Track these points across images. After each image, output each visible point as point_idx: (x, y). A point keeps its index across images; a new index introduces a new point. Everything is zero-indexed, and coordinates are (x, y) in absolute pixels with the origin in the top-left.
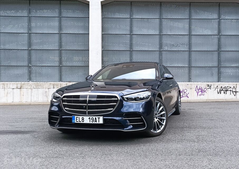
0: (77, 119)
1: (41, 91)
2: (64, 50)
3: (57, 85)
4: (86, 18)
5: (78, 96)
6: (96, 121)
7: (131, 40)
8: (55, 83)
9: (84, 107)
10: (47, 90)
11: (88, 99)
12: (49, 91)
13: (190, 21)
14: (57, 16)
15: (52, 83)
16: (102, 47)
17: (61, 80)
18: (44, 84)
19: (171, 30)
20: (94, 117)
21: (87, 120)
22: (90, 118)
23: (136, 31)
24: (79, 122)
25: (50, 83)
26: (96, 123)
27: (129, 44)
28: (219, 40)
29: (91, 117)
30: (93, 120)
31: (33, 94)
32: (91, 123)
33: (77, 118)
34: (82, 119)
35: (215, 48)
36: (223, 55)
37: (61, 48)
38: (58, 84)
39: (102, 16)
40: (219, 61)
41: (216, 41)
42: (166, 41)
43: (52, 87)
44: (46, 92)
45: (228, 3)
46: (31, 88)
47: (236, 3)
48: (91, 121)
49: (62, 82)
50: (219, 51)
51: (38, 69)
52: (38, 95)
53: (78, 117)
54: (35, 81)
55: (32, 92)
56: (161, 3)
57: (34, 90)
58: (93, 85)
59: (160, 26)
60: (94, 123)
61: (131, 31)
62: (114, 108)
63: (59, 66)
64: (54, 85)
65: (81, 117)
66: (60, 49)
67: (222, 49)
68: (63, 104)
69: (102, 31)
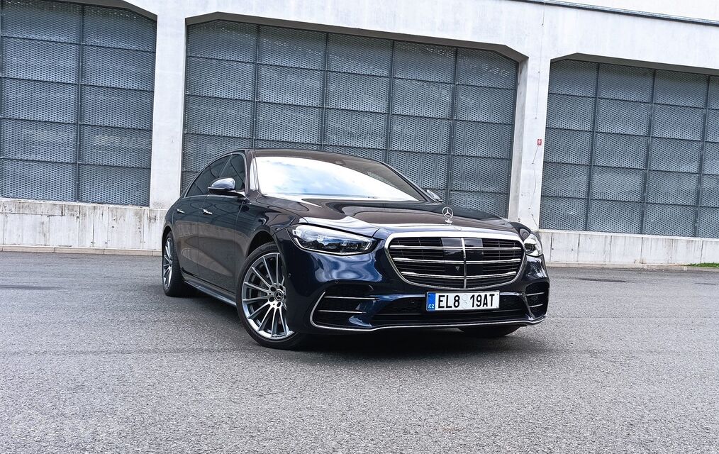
0: (440, 301)
1: (29, 220)
2: (90, 125)
3: (70, 208)
4: (148, 52)
5: (437, 241)
6: (486, 304)
7: (255, 113)
8: (64, 203)
9: (458, 268)
10: (45, 219)
11: (464, 248)
12: (49, 221)
13: (390, 83)
14: (73, 40)
15: (57, 202)
16: (185, 126)
17: (78, 198)
18: (38, 206)
19: (347, 98)
20: (483, 294)
21: (466, 302)
22: (473, 296)
23: (267, 95)
24: (445, 309)
25: (51, 202)
26: (485, 307)
27: (248, 123)
28: (452, 130)
29: (476, 294)
30: (480, 301)
31: (8, 226)
32: (476, 308)
33: (442, 299)
34: (456, 301)
35: (443, 148)
36: (459, 165)
37: (81, 120)
38: (74, 206)
39: (187, 52)
40: (449, 178)
41: (444, 131)
42: (334, 122)
43: (58, 212)
44: (43, 223)
45: (476, 49)
46: (4, 211)
47: (491, 51)
48: (475, 305)
49: (81, 201)
50: (450, 155)
51: (19, 169)
52: (20, 230)
53: (444, 296)
54: (12, 195)
55: (5, 222)
56: (327, 36)
57: (11, 217)
58: (448, 212)
59: (323, 89)
60: (481, 308)
61: (256, 93)
62: (517, 271)
63: (75, 164)
64: (62, 208)
65: (452, 296)
66: (79, 123)
67: (458, 152)
68: (395, 262)
69: (186, 87)
